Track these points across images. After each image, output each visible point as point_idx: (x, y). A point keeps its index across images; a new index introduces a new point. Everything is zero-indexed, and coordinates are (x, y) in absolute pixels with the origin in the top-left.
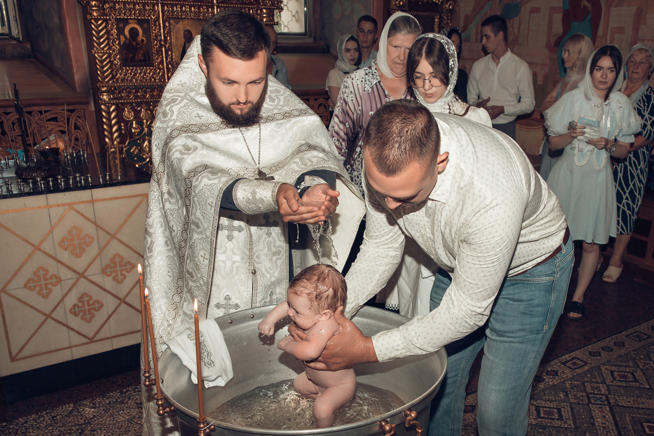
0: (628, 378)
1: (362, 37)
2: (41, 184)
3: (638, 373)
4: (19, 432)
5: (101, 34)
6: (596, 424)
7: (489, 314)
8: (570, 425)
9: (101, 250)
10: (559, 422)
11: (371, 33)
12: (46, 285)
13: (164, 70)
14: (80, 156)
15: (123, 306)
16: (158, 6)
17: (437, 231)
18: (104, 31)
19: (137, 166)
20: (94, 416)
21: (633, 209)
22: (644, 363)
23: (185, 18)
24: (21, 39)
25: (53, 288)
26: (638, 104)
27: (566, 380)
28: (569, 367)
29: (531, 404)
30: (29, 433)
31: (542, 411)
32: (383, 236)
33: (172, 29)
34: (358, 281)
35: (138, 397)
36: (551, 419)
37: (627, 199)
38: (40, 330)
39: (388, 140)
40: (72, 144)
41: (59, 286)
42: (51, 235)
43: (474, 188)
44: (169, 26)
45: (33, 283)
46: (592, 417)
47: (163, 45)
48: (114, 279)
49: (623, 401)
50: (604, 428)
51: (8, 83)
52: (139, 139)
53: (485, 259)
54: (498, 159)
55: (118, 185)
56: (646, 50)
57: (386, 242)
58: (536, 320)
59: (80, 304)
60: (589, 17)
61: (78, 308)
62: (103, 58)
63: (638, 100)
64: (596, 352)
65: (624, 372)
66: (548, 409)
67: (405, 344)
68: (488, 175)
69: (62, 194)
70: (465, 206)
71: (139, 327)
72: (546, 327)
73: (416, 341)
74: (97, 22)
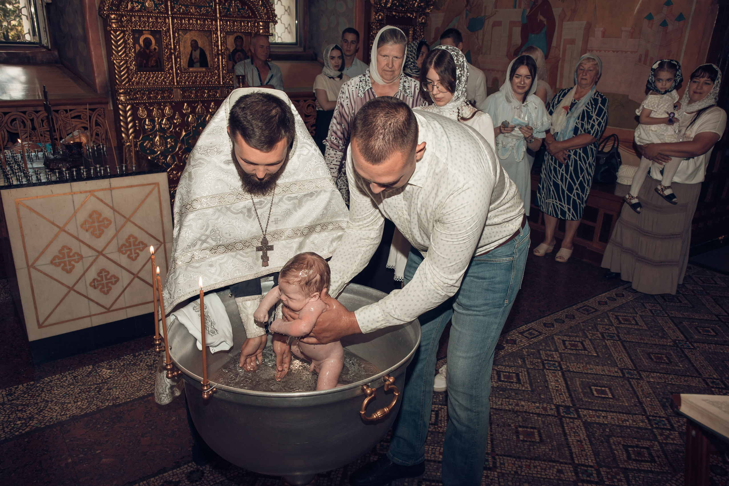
0: (578, 347)
1: (346, 47)
2: (66, 173)
3: (587, 343)
4: (45, 390)
5: (119, 43)
6: (550, 387)
7: (459, 285)
8: (527, 388)
9: (118, 232)
10: (518, 385)
11: (353, 43)
12: (70, 262)
13: (173, 75)
14: (100, 149)
15: (136, 280)
16: (169, 19)
17: (413, 212)
18: (122, 41)
19: (149, 158)
20: (111, 377)
21: (583, 198)
22: (592, 334)
23: (192, 30)
24: (50, 48)
25: (76, 264)
26: (586, 106)
27: (523, 348)
28: (526, 337)
29: (493, 369)
30: (54, 390)
31: (502, 376)
32: (365, 219)
33: (181, 39)
34: (343, 262)
35: (148, 360)
36: (510, 382)
37: (577, 189)
38: (64, 301)
39: (374, 132)
40: (93, 139)
41: (81, 262)
42: (74, 218)
43: (448, 173)
44: (178, 36)
45: (59, 259)
46: (547, 381)
47: (173, 53)
48: (129, 257)
49: (574, 367)
50: (557, 390)
51: (38, 86)
52: (151, 135)
53: (457, 236)
54: (469, 149)
55: (133, 175)
56: (594, 59)
57: (367, 225)
58: (497, 295)
59: (99, 279)
60: (544, 30)
61: (97, 282)
62: (121, 64)
63: (587, 103)
64: (549, 324)
65: (575, 341)
66: (507, 374)
67: (384, 316)
68: (460, 161)
69: (84, 182)
70: (440, 190)
71: (151, 298)
72: (506, 302)
73: (394, 313)
74: (116, 33)
